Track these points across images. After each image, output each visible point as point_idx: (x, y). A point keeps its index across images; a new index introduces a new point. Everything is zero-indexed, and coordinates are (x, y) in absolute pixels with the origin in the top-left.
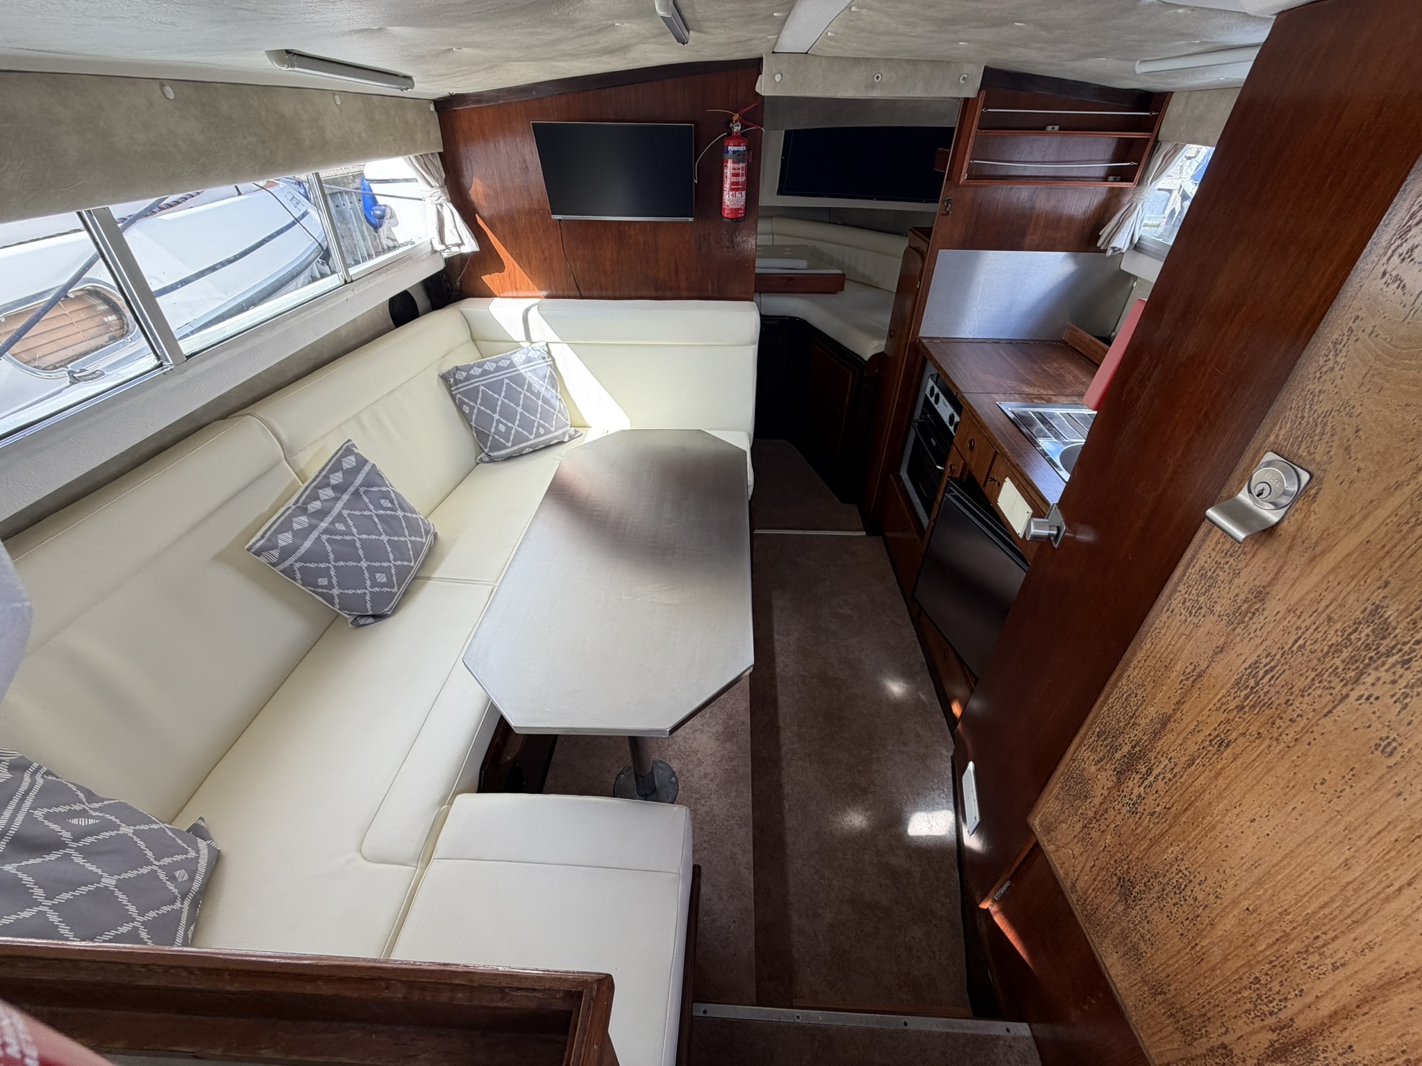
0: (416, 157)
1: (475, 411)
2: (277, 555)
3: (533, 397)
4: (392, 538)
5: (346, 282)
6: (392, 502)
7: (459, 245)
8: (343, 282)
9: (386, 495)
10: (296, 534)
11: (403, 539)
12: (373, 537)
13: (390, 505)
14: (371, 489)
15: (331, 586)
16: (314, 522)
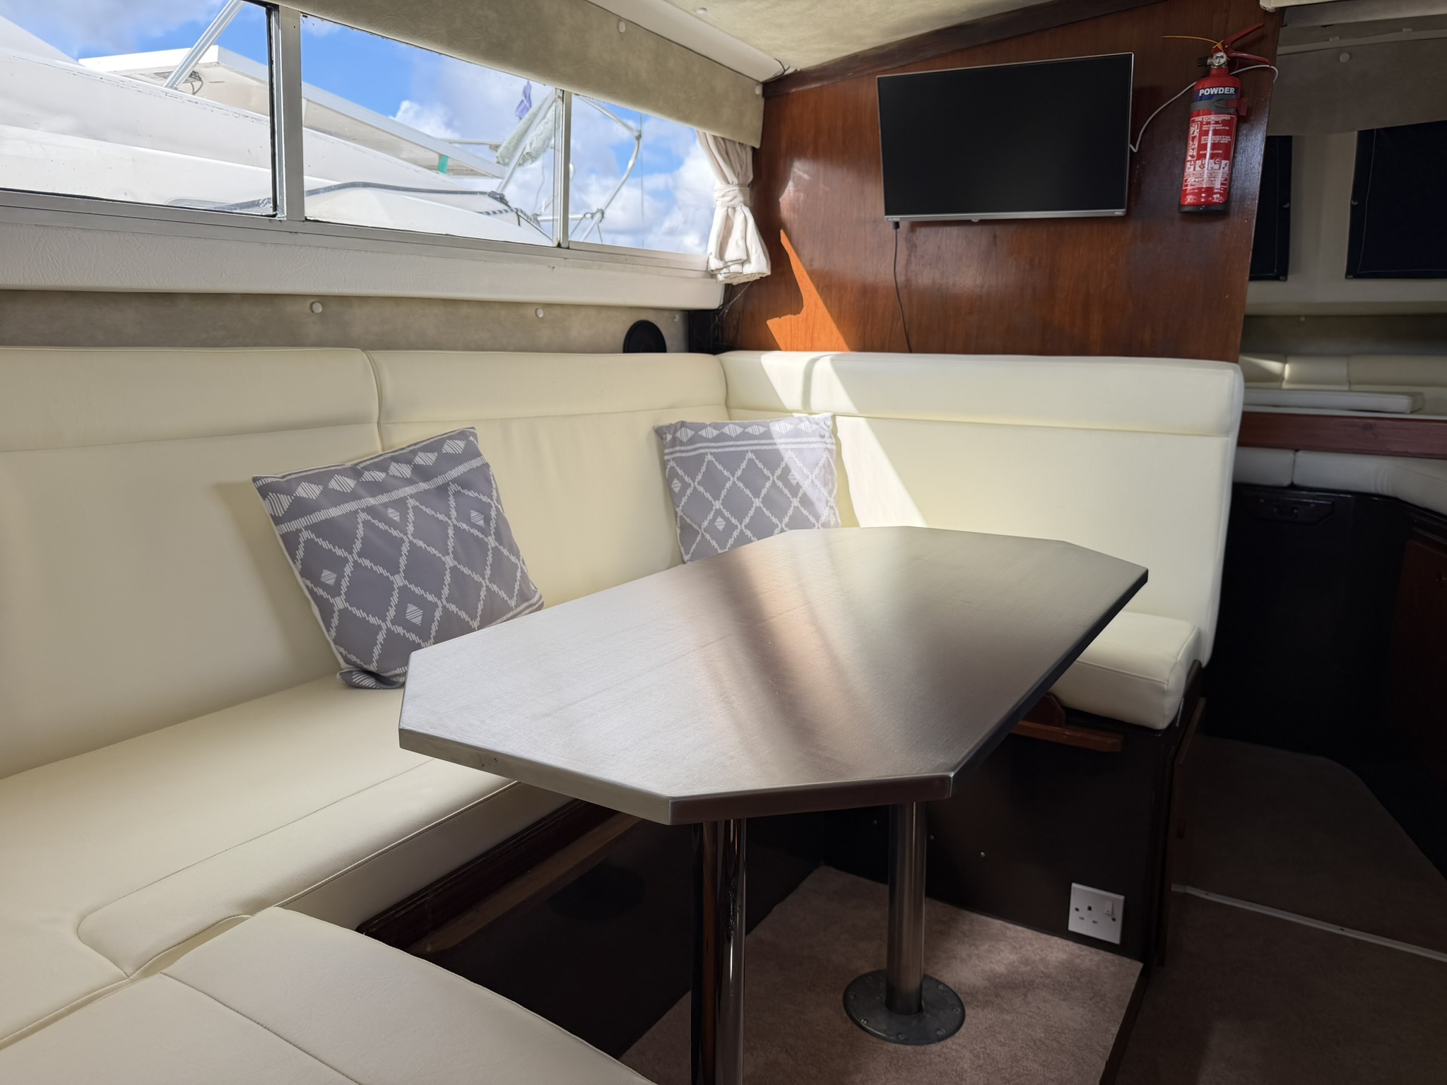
0: (715, 137)
1: (689, 492)
2: (286, 507)
3: (786, 491)
4: (461, 567)
5: (559, 246)
6: (487, 519)
7: (743, 263)
8: (555, 244)
9: (484, 509)
10: (327, 492)
11: (477, 577)
12: (433, 551)
13: (481, 523)
14: (466, 492)
15: (334, 590)
16: (361, 491)
